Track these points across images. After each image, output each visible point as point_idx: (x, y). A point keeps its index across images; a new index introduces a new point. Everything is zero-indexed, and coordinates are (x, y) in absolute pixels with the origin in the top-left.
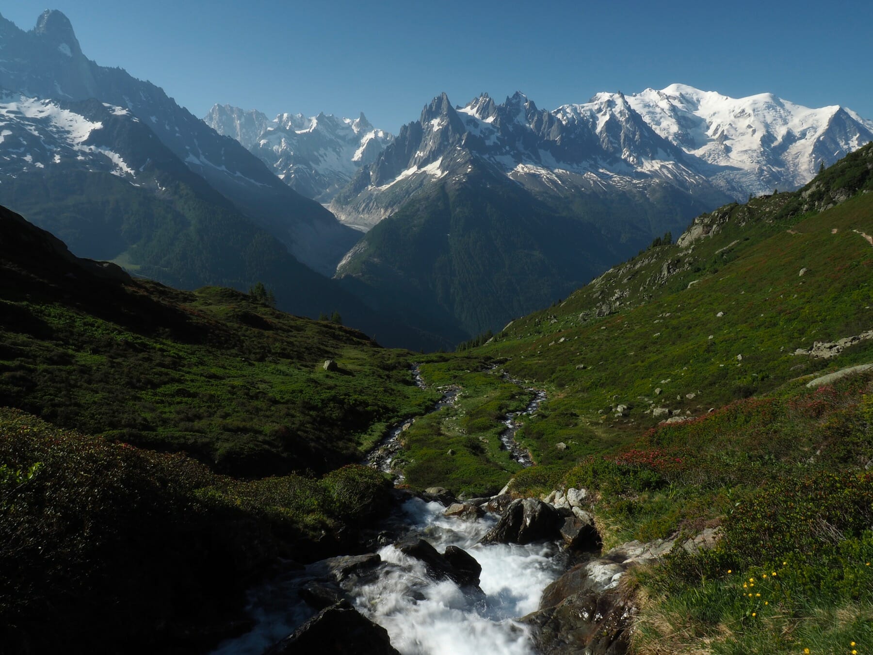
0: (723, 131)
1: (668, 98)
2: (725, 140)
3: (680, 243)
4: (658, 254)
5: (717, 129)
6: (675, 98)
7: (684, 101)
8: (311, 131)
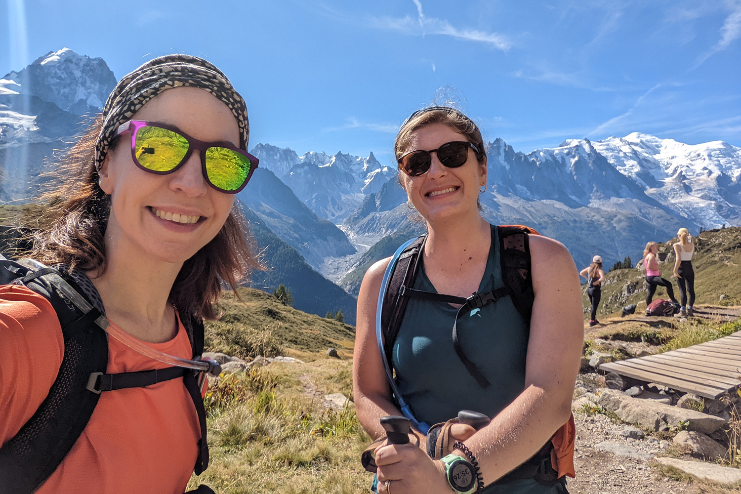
0: (682, 172)
1: (630, 144)
2: (683, 180)
3: (638, 268)
4: (618, 276)
5: (675, 170)
6: (636, 144)
7: (644, 147)
8: (330, 166)
